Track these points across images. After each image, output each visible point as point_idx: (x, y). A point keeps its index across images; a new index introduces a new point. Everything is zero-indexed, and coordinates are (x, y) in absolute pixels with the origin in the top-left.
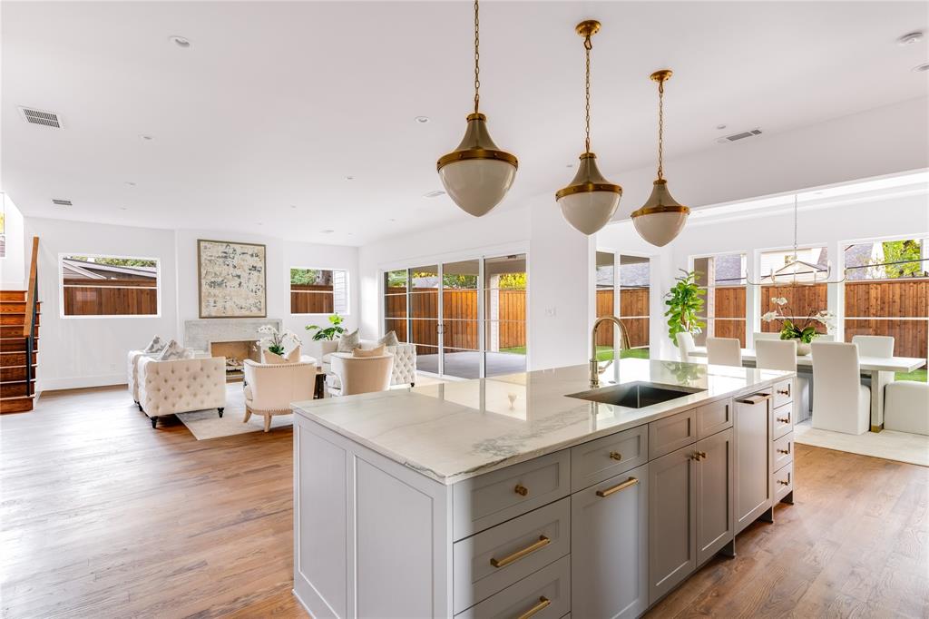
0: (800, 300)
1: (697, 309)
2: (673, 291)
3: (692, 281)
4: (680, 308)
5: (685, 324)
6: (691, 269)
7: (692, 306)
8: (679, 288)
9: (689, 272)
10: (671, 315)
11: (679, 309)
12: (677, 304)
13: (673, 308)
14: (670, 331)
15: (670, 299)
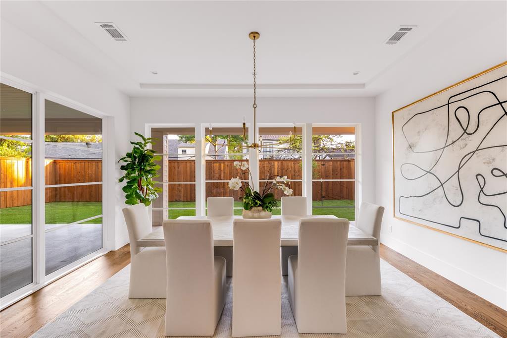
0: (210, 169)
1: (154, 174)
2: (129, 155)
3: (149, 146)
4: (137, 173)
5: (141, 189)
6: (148, 134)
7: (149, 172)
8: (135, 152)
9: (146, 137)
10: (126, 181)
11: (135, 174)
12: (133, 170)
13: (128, 174)
14: (127, 197)
15: (125, 164)
